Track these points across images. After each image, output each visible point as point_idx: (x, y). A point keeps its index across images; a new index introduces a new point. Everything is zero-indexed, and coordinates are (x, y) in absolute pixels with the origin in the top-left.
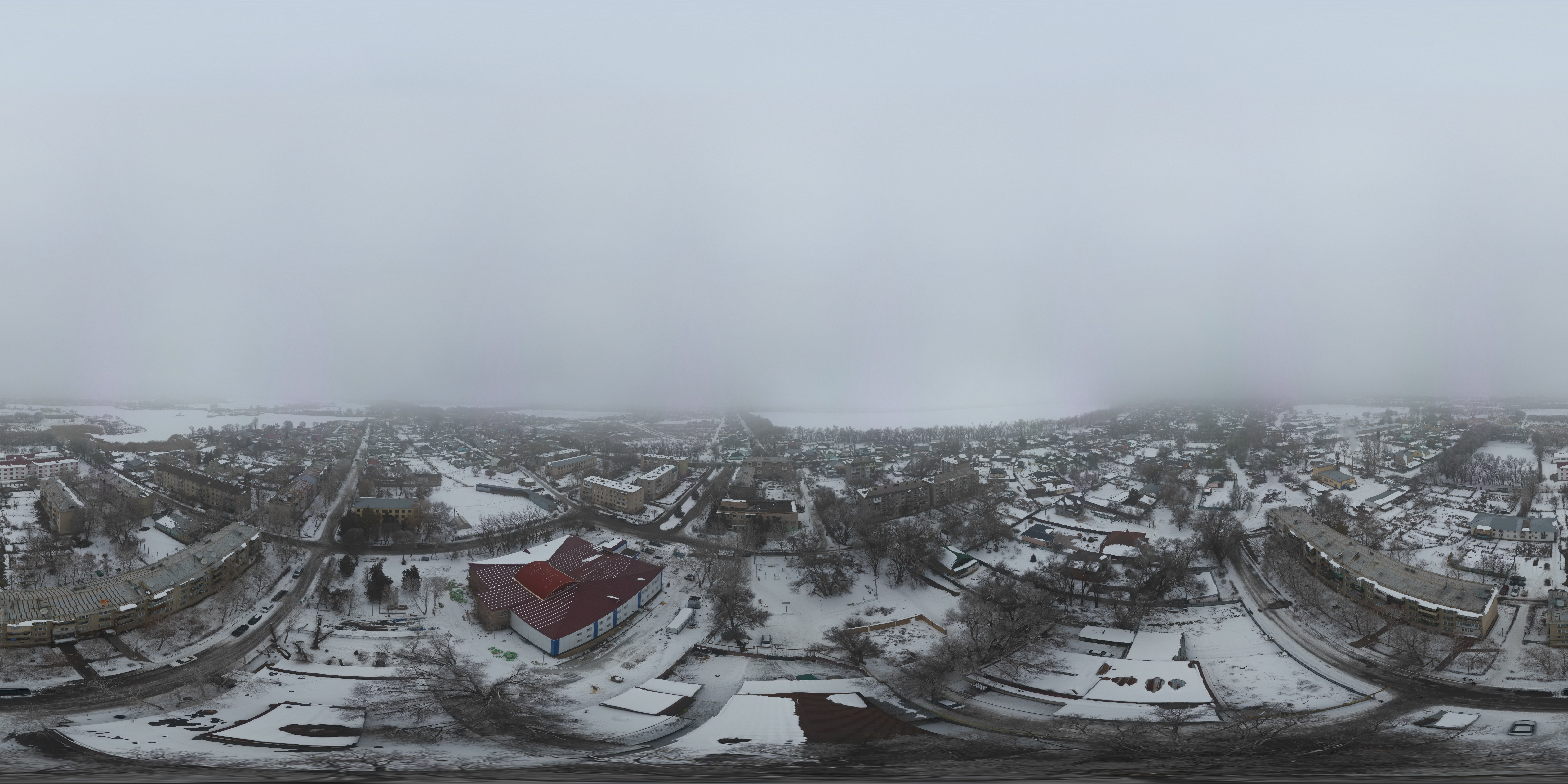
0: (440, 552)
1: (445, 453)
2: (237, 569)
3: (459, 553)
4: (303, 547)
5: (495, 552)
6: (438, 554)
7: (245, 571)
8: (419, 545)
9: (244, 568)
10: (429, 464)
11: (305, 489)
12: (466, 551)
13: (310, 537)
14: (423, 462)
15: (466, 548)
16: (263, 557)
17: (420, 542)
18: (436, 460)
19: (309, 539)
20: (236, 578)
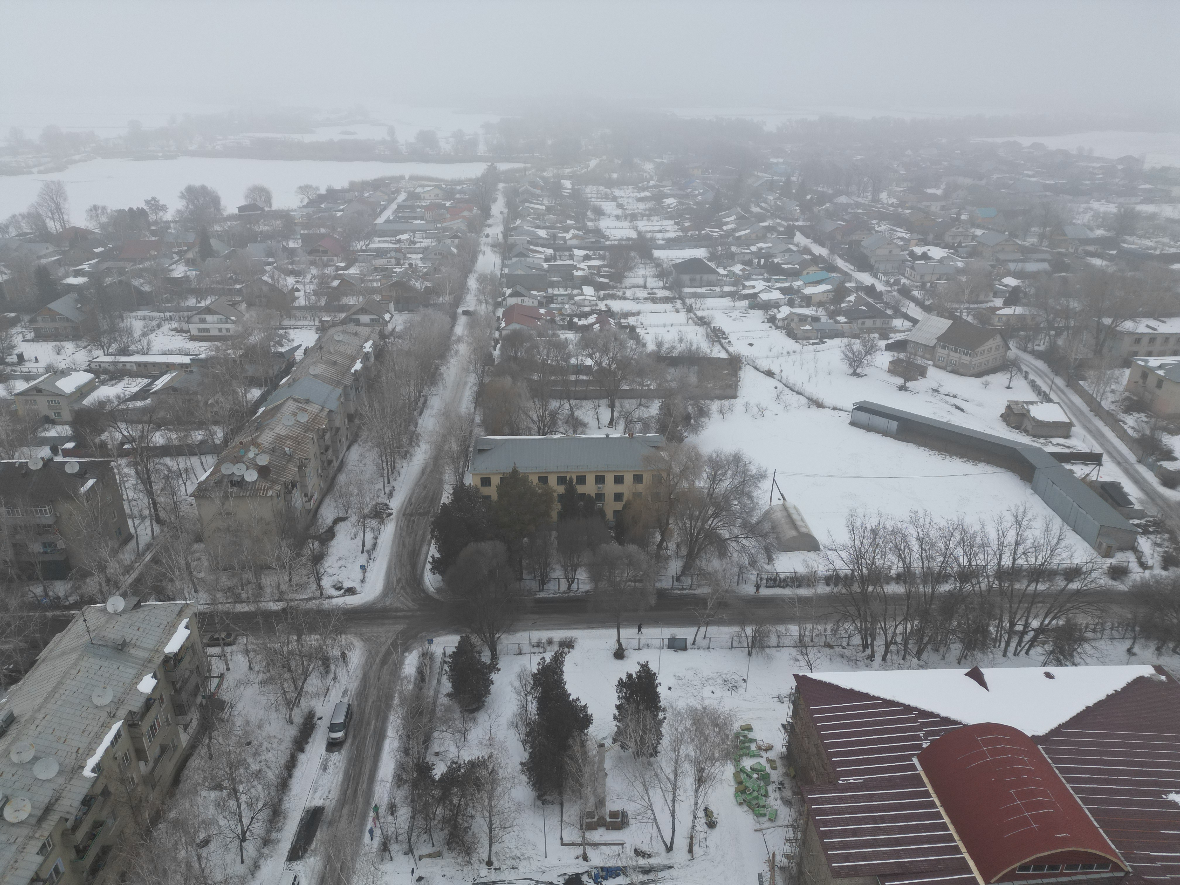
0: (720, 623)
1: (759, 285)
2: (149, 780)
3: (775, 630)
4: (338, 631)
5: (880, 651)
6: (713, 630)
7: (177, 780)
8: (661, 594)
9: (169, 767)
10: (702, 322)
11: (307, 429)
12: (794, 629)
13: (351, 591)
14: (682, 316)
15: (792, 619)
16: (221, 705)
17: (666, 583)
18: (726, 311)
19: (351, 601)
20: (157, 818)
